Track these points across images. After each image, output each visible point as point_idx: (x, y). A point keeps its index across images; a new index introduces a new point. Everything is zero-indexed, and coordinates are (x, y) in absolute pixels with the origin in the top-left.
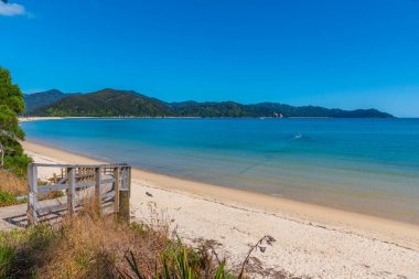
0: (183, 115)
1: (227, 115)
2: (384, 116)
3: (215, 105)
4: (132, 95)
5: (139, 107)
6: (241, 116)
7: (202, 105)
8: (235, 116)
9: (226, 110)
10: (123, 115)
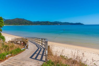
0: (36, 24)
1: (47, 24)
2: (82, 24)
3: (44, 22)
4: (23, 20)
5: (25, 23)
6: (50, 24)
7: (41, 22)
8: (49, 25)
9: (47, 23)
10: (21, 25)
